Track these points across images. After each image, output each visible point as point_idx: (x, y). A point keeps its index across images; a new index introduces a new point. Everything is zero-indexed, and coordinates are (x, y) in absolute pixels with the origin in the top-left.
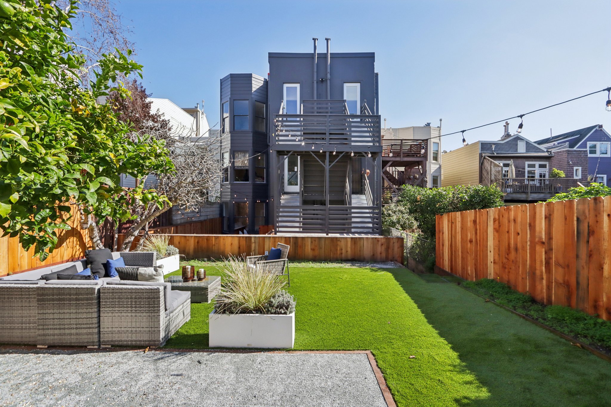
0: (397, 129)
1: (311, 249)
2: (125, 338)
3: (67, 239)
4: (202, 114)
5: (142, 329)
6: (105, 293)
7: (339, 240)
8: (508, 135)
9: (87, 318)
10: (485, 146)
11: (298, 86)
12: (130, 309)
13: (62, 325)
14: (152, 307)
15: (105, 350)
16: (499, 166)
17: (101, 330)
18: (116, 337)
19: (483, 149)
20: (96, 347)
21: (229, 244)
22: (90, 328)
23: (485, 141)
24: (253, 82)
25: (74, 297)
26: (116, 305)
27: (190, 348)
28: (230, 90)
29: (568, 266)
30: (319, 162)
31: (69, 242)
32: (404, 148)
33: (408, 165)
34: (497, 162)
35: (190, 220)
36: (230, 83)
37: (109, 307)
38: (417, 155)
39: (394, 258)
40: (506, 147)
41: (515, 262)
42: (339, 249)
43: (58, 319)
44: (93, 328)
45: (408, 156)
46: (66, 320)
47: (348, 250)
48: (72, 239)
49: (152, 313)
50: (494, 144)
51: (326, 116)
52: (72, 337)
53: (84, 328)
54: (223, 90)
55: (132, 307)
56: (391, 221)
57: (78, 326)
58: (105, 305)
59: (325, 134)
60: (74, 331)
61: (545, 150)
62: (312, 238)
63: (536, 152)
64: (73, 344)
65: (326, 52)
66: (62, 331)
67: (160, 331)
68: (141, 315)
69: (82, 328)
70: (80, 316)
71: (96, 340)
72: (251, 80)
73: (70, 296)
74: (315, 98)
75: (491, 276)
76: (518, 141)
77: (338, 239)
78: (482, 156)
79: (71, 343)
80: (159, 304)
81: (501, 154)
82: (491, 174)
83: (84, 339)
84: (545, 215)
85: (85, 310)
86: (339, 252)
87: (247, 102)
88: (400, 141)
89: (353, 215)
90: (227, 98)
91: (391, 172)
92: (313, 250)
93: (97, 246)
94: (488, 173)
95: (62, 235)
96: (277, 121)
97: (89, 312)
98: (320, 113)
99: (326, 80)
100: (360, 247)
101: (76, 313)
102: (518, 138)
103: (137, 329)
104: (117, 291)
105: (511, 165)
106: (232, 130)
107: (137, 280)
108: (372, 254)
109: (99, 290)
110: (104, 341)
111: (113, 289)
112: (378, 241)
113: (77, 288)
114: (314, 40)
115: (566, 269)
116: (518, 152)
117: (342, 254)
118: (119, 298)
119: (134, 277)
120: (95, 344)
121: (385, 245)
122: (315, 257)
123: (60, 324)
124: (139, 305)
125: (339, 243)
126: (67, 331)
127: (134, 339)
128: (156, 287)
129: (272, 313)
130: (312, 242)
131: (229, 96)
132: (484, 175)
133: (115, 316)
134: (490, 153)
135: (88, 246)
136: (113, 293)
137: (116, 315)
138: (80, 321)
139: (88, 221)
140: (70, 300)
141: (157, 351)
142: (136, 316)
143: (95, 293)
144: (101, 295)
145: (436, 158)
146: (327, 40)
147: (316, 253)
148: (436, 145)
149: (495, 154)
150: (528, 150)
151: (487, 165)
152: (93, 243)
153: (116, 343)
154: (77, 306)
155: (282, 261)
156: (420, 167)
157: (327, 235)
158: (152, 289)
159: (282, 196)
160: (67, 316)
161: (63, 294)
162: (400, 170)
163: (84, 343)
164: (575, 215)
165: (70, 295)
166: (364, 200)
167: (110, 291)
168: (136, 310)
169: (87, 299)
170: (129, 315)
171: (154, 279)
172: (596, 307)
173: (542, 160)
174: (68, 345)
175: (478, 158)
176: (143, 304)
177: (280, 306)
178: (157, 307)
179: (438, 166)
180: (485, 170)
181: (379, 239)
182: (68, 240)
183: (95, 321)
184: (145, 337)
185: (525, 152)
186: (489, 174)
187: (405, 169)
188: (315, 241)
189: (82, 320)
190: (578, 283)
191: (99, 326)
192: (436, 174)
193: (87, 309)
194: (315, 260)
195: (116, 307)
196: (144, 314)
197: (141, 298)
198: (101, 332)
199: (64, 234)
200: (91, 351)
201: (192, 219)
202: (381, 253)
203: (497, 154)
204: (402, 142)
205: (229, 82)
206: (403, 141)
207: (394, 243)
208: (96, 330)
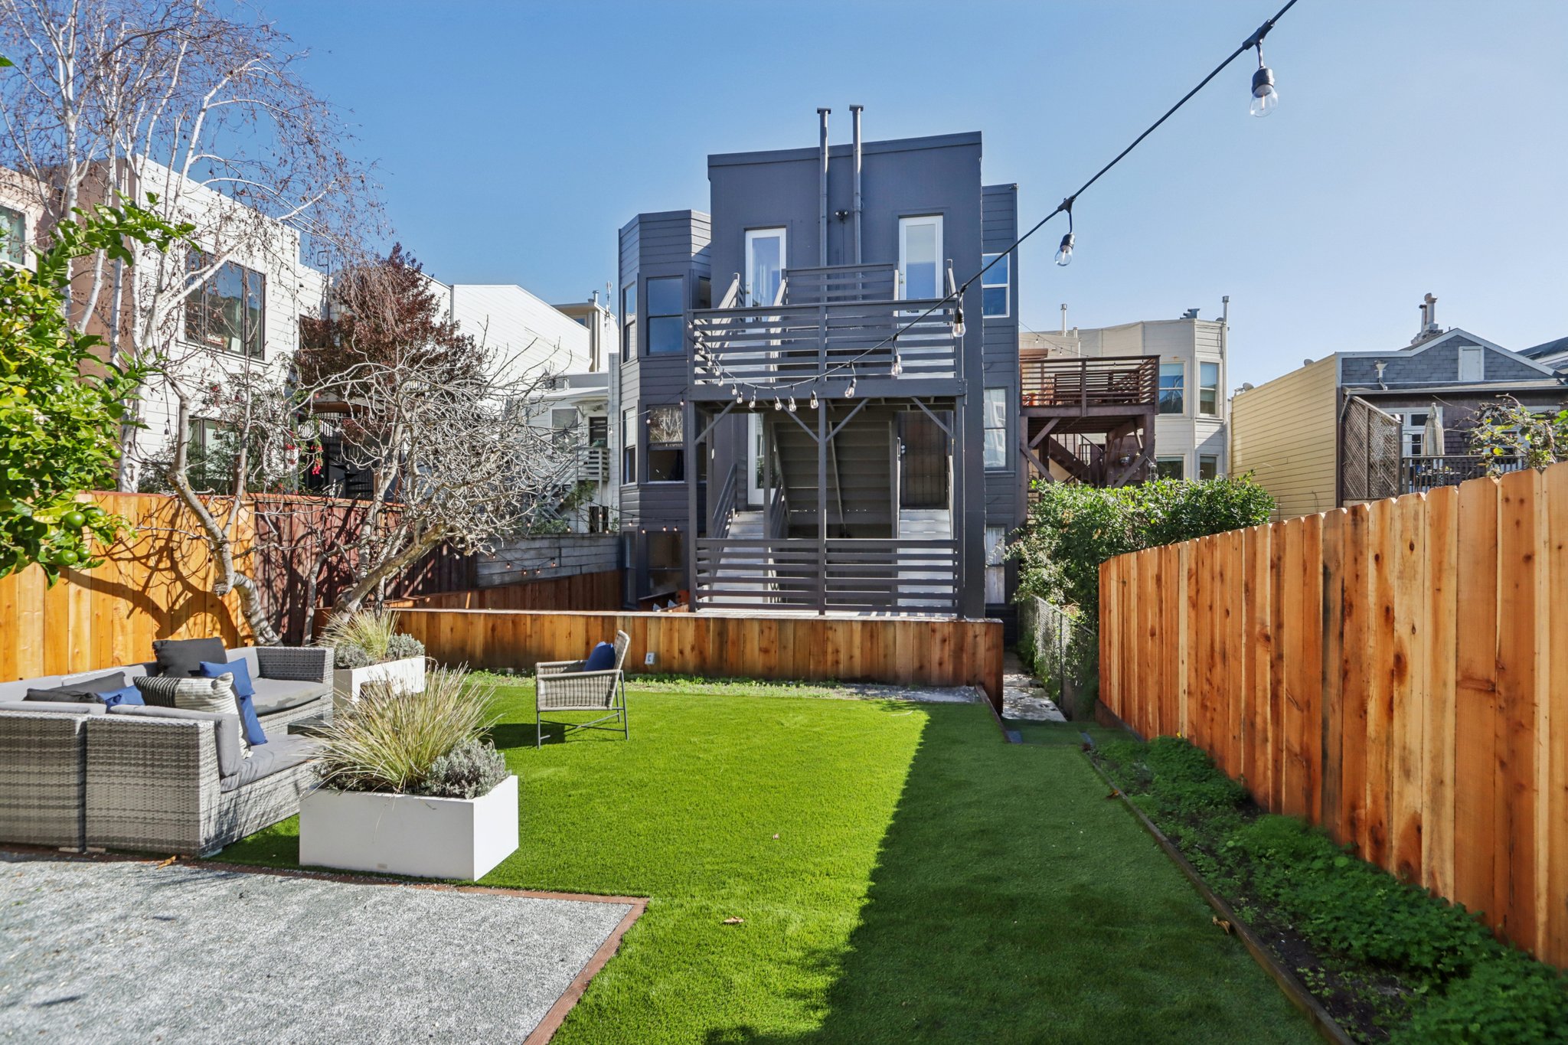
0: (1096, 331)
1: (760, 649)
2: (131, 833)
3: (188, 618)
4: (607, 315)
5: (164, 816)
6: (94, 731)
7: (831, 628)
8: (1433, 332)
9: (60, 786)
10: (1353, 366)
11: (781, 233)
12: (141, 769)
13: (15, 798)
14: (184, 767)
15: (91, 858)
16: (1390, 423)
17: (88, 813)
18: (116, 831)
19: (1347, 374)
20: (75, 850)
21: (565, 633)
22: (64, 807)
23: (1354, 353)
24: (694, 231)
25: (37, 738)
26: (115, 758)
27: (257, 865)
28: (637, 254)
29: (1308, 704)
30: (802, 428)
31: (195, 624)
32: (1090, 381)
33: (1115, 426)
34: (1384, 412)
35: (531, 576)
36: (637, 236)
37: (102, 764)
38: (1130, 400)
39: (975, 676)
40: (1420, 367)
41: (1222, 692)
42: (830, 650)
43: (7, 784)
44: (69, 807)
45: (1105, 402)
46: (20, 788)
47: (852, 652)
48: (200, 617)
49: (183, 779)
50: (1383, 360)
51: (817, 307)
52: (32, 825)
53: (53, 807)
54: (624, 255)
55: (145, 765)
56: (1038, 580)
57: (43, 802)
58: (94, 758)
59: (816, 354)
60: (34, 813)
61: (1551, 372)
62: (761, 621)
63: (1517, 378)
64: (32, 842)
65: (851, 142)
66: (13, 812)
67: (199, 821)
68: (164, 782)
69: (49, 807)
70: (47, 780)
71: (75, 834)
72: (689, 226)
73: (30, 735)
74: (824, 263)
75: (1184, 732)
76: (1461, 349)
77: (828, 625)
78: (1345, 396)
79: (29, 837)
80: (198, 761)
81: (1405, 387)
82: (1369, 447)
83: (53, 831)
84: (1272, 561)
85: (55, 768)
86: (830, 658)
87: (680, 281)
88: (1080, 363)
89: (901, 563)
90: (632, 276)
91: (1070, 449)
92: (765, 651)
93: (261, 634)
94: (1361, 445)
95: (177, 607)
96: (695, 328)
97: (64, 773)
98: (837, 299)
99: (852, 215)
100: (886, 647)
101: (40, 773)
102: (1460, 340)
103: (156, 815)
104: (117, 728)
105: (1433, 419)
106: (644, 355)
107: (174, 706)
108: (916, 664)
109: (84, 724)
110: (92, 839)
111: (110, 724)
112: (934, 631)
113: (42, 719)
114: (821, 112)
115: (1305, 713)
116: (1460, 380)
117: (837, 662)
118: (122, 744)
119: (165, 698)
120: (73, 842)
121: (952, 643)
122: (770, 669)
123: (10, 797)
124: (158, 760)
125: (830, 634)
126: (23, 813)
127: (149, 836)
128: (191, 722)
129: (434, 794)
130: (762, 632)
131: (637, 271)
132: (1350, 449)
133: (113, 784)
134: (1371, 387)
135: (243, 634)
136: (110, 731)
137: (116, 781)
138: (47, 791)
139: (226, 577)
140: (29, 744)
141: (189, 865)
142: (153, 785)
143: (74, 731)
144: (89, 735)
145: (1209, 406)
146: (854, 110)
147: (773, 659)
148: (1210, 370)
149: (1386, 390)
150: (1491, 373)
151: (1358, 420)
152: (252, 627)
153: (115, 843)
154: (42, 757)
155: (606, 675)
156: (1140, 432)
157: (822, 613)
158: (183, 727)
159: (735, 516)
160: (23, 779)
161: (17, 732)
162: (1095, 442)
163: (52, 838)
164: (1321, 557)
165: (29, 733)
166: (944, 522)
167: (105, 727)
168: (153, 773)
169: (61, 744)
170: (141, 782)
171: (208, 704)
172: (1353, 823)
173: (1541, 400)
174: (24, 841)
175: (1333, 401)
176: (167, 760)
177: (453, 778)
178: (194, 767)
179: (1216, 428)
180: (1352, 436)
181: (937, 626)
182: (192, 620)
183: (74, 791)
184: (170, 835)
185: (1482, 378)
186: (1365, 446)
187: (1107, 437)
188: (770, 628)
189: (50, 789)
190: (1325, 755)
191: (83, 805)
192: (1210, 451)
193: (60, 765)
194: (770, 676)
195: (115, 764)
196: (169, 782)
197: (161, 746)
198: (88, 819)
199: (181, 607)
200: (64, 857)
201: (535, 573)
202: (941, 664)
203: (1391, 387)
204: (1084, 366)
205: (635, 235)
206: (1088, 363)
207: (976, 637)
208: (75, 813)
